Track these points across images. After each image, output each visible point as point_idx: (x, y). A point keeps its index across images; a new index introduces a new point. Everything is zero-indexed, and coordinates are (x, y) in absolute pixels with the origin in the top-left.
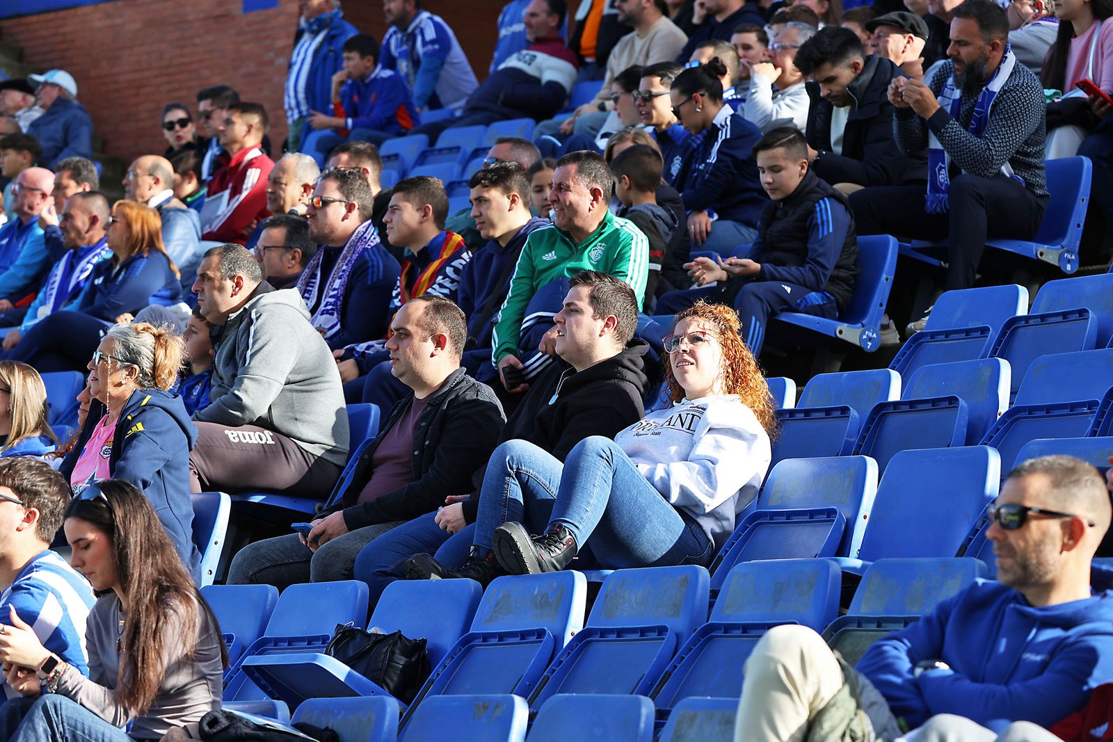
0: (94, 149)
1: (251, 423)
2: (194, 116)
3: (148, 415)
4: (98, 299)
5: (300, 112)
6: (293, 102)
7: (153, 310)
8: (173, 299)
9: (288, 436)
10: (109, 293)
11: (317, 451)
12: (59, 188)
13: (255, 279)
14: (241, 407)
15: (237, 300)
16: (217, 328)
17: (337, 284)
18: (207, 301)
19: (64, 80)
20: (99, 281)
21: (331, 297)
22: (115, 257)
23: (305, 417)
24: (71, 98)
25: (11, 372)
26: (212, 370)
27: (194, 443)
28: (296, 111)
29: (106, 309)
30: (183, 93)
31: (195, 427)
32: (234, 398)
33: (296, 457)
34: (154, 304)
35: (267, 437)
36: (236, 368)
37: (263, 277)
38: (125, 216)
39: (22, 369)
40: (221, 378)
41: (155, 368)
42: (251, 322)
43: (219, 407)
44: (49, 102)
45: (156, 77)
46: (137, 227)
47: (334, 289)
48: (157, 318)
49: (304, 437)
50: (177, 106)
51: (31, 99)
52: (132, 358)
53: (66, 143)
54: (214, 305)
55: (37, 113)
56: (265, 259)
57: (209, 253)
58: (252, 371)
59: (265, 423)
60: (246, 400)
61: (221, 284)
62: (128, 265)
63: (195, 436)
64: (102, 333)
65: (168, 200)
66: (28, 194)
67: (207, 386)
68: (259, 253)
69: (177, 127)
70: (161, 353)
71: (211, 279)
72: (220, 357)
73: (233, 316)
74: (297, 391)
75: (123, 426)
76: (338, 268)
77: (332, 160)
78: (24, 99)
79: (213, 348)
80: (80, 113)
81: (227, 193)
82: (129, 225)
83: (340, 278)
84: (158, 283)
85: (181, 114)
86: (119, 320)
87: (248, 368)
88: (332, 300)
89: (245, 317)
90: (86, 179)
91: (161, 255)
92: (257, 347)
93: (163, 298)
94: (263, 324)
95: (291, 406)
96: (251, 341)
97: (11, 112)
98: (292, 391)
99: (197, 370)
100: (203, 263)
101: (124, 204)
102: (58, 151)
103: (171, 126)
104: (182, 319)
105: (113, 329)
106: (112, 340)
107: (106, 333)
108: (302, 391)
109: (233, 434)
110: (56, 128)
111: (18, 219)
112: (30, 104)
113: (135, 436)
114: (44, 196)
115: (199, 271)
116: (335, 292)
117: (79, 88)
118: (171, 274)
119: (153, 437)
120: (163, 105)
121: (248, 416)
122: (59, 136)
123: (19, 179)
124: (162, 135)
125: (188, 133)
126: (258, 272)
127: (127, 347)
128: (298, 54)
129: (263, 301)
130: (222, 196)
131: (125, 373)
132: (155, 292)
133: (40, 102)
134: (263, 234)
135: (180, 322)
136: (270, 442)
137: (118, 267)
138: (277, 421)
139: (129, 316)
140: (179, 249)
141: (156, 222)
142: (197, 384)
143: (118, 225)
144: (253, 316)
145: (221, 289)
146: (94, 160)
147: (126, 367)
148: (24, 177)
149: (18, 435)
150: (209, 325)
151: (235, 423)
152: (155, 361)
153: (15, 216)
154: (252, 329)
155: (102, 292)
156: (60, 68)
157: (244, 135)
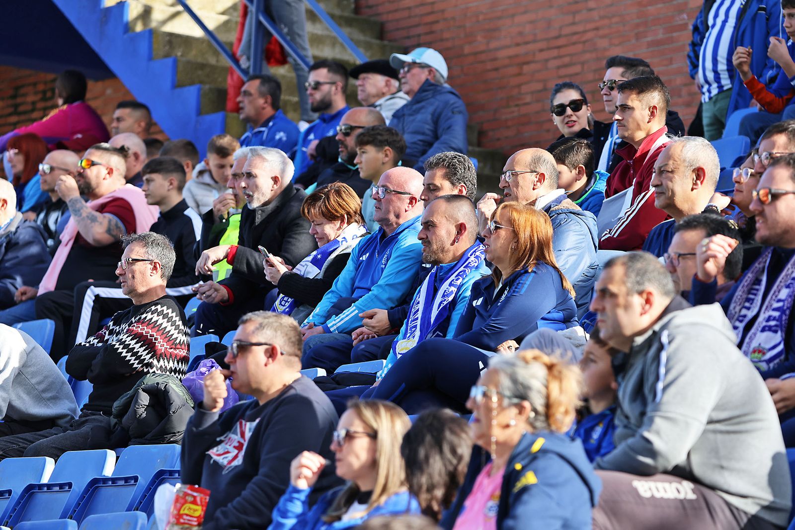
0: (469, 142)
1: (666, 472)
2: (588, 97)
3: (541, 463)
4: (477, 323)
5: (720, 87)
6: (710, 76)
7: (542, 335)
8: (566, 321)
9: (713, 488)
10: (490, 316)
11: (751, 508)
12: (431, 189)
13: (666, 293)
14: (652, 453)
15: (645, 321)
16: (620, 356)
17: (784, 293)
18: (610, 322)
19: (433, 58)
20: (477, 303)
21: (775, 310)
22: (497, 273)
23: (734, 464)
24: (442, 81)
25: (376, 412)
26: (614, 407)
27: (597, 499)
28: (715, 85)
29: (487, 334)
30: (577, 69)
31: (597, 478)
32: (643, 443)
33: (723, 515)
34: (544, 328)
35: (685, 490)
36: (644, 403)
37: (677, 292)
38: (511, 222)
39: (387, 408)
40: (627, 417)
41: (548, 406)
42: (661, 347)
43: (625, 453)
44: (416, 87)
45: (541, 50)
46: (524, 235)
47: (779, 301)
48: (546, 345)
49: (733, 490)
50: (569, 86)
51: (395, 83)
52: (521, 395)
53: (436, 137)
54: (617, 327)
55: (402, 100)
56: (679, 269)
57: (609, 264)
58: (664, 407)
59: (683, 473)
60: (658, 443)
61: (627, 301)
62: (512, 282)
63: (598, 490)
64: (481, 365)
65: (559, 201)
66: (394, 198)
67: (610, 427)
68: (672, 262)
69: (569, 111)
70: (554, 387)
71: (614, 296)
72: (625, 390)
73: (639, 340)
74: (721, 432)
75: (511, 477)
76: (787, 275)
77: (763, 145)
78: (387, 84)
79: (616, 381)
80: (452, 99)
81: (630, 191)
82: (515, 234)
83: (788, 287)
84: (548, 303)
85: (574, 95)
86: (500, 347)
87: (659, 403)
88: (776, 314)
89: (654, 342)
90: (462, 179)
91: (551, 269)
92: (670, 377)
93: (554, 320)
94: (677, 350)
95: (715, 451)
96: (662, 370)
97: (372, 100)
98: (715, 432)
99: (597, 408)
100: (602, 275)
101: (510, 206)
102: (427, 146)
103: (561, 110)
104: (578, 346)
105: (495, 359)
106: (496, 371)
107: (486, 365)
108: (728, 432)
109: (645, 487)
110: (424, 118)
111: (380, 229)
112: (394, 90)
113: (525, 489)
114: (413, 200)
115: (597, 286)
116: (780, 304)
117: (449, 68)
118: (563, 290)
119: (547, 489)
120: (552, 85)
121: (661, 464)
122: (428, 128)
123: (381, 181)
124: (551, 121)
125: (583, 118)
126: (671, 286)
127: (514, 380)
128: (716, 16)
129: (676, 322)
130: (625, 194)
131: (514, 411)
132: (544, 315)
133: (406, 88)
134: (676, 239)
135: (575, 349)
136: (692, 496)
137: (501, 285)
138: (698, 470)
139: (513, 344)
140: (572, 260)
141: (545, 228)
142: (597, 424)
143: (503, 233)
144: (664, 339)
145: (627, 307)
146: (470, 154)
147: (516, 405)
148: (388, 178)
149: (384, 489)
150: (613, 352)
151: (645, 472)
152: (548, 397)
153: (376, 227)
154: (664, 356)
155: (481, 315)
156: (428, 45)
157: (647, 120)
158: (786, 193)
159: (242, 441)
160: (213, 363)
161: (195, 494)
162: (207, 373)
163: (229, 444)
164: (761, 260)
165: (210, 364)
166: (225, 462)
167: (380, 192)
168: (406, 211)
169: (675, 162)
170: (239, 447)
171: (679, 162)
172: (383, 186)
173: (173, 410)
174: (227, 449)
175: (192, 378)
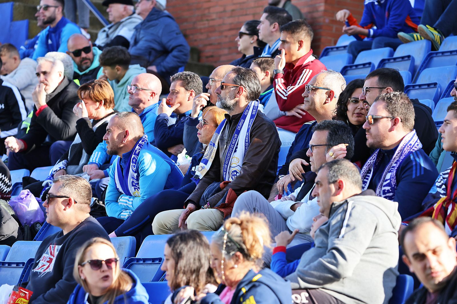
21: (385, 186)
24: (162, 8)
51: (130, 8)
66: (141, 93)
97: (117, 20)
148: (137, 80)
157: (297, 49)
158: (383, 118)
159: (52, 257)
160: (28, 192)
161: (26, 292)
162: (25, 198)
163: (44, 260)
164: (371, 158)
165: (27, 193)
166: (42, 271)
167: (132, 88)
168: (149, 100)
169: (318, 84)
170: (50, 261)
171: (320, 85)
172: (134, 85)
173: (3, 221)
174: (43, 263)
175: (15, 201)
